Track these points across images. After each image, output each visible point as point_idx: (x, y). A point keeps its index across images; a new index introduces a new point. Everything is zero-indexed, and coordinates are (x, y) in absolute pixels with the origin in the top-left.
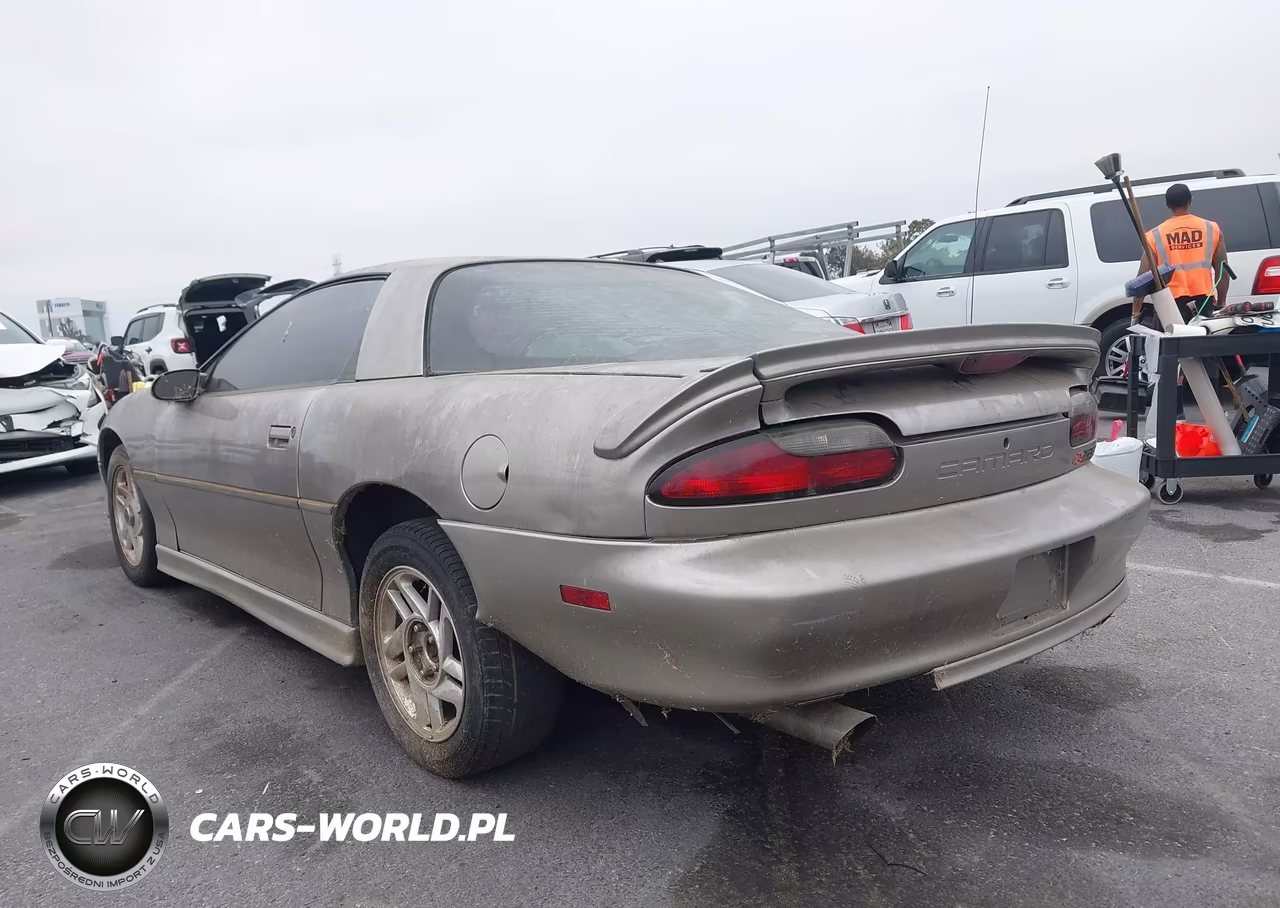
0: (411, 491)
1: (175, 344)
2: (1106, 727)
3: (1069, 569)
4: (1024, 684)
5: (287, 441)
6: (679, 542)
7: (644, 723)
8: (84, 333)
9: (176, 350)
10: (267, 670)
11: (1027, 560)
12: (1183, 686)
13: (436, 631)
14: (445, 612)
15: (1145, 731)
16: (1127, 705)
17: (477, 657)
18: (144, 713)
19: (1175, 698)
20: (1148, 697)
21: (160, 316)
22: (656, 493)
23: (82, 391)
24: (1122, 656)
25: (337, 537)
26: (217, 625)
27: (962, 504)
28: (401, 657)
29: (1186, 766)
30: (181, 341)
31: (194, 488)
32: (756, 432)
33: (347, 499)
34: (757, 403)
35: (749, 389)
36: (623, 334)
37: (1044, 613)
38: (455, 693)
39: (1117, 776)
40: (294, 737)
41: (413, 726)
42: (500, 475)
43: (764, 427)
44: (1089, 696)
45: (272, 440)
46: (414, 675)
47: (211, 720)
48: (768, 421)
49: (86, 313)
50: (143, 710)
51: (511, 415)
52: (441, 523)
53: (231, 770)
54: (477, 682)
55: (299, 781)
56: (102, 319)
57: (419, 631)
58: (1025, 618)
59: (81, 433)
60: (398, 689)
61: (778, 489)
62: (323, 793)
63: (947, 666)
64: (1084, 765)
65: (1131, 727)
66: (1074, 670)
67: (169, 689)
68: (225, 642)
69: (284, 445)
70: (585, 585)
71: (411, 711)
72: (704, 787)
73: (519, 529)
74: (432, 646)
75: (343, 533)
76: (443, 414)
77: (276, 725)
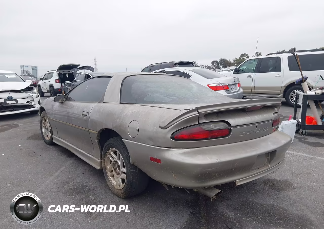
0: (116, 131)
1: (56, 80)
2: (284, 196)
3: (270, 157)
4: (264, 183)
5: (87, 115)
6: (178, 149)
7: (168, 189)
8: (32, 74)
9: (56, 82)
10: (80, 170)
11: (260, 156)
12: (303, 186)
13: (119, 162)
14: (121, 156)
15: (293, 197)
16: (289, 190)
17: (128, 165)
18: (51, 179)
19: (301, 189)
20: (294, 188)
21: (52, 73)
22: (173, 138)
23: (34, 94)
24: (289, 177)
25: (98, 139)
26: (68, 157)
27: (245, 142)
28: (112, 171)
29: (303, 207)
30: (57, 80)
31: (63, 123)
32: (197, 124)
33: (100, 131)
34: (197, 118)
35: (196, 115)
36: (167, 96)
37: (263, 167)
38: (124, 176)
39: (286, 209)
40: (87, 187)
41: (115, 187)
42: (137, 130)
43: (199, 123)
44: (280, 188)
45: (83, 115)
46: (115, 174)
47: (68, 182)
48: (200, 122)
49: (32, 69)
50: (51, 178)
51: (140, 116)
52: (123, 140)
53: (72, 195)
54: (129, 171)
55: (89, 199)
56: (36, 71)
57: (116, 163)
58: (259, 168)
59: (34, 104)
60: (111, 179)
61: (202, 138)
62: (95, 202)
63: (239, 180)
64: (278, 206)
65: (290, 196)
66: (277, 180)
67: (57, 174)
68: (70, 161)
69: (86, 116)
70: (156, 157)
71: (115, 184)
72: (185, 206)
73: (141, 143)
74: (119, 166)
75: (99, 139)
76: (124, 114)
77: (83, 184)
